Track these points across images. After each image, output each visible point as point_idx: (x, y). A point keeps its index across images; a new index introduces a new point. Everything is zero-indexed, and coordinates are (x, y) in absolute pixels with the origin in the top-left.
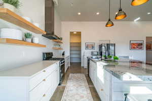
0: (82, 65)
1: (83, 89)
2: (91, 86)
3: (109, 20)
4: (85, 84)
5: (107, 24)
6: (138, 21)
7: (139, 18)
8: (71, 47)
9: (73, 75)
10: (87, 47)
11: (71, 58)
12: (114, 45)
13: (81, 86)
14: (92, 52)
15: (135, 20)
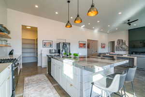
0: (39, 65)
1: (48, 90)
2: (55, 85)
3: (69, 22)
4: (48, 85)
5: (67, 25)
6: (84, 27)
7: (84, 26)
8: (23, 44)
9: (30, 78)
10: (45, 45)
11: (23, 57)
12: (69, 44)
13: (44, 88)
14: (50, 50)
15: (82, 27)
